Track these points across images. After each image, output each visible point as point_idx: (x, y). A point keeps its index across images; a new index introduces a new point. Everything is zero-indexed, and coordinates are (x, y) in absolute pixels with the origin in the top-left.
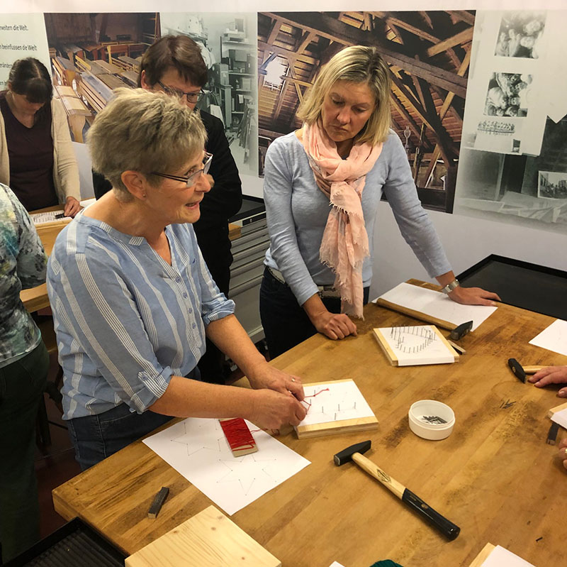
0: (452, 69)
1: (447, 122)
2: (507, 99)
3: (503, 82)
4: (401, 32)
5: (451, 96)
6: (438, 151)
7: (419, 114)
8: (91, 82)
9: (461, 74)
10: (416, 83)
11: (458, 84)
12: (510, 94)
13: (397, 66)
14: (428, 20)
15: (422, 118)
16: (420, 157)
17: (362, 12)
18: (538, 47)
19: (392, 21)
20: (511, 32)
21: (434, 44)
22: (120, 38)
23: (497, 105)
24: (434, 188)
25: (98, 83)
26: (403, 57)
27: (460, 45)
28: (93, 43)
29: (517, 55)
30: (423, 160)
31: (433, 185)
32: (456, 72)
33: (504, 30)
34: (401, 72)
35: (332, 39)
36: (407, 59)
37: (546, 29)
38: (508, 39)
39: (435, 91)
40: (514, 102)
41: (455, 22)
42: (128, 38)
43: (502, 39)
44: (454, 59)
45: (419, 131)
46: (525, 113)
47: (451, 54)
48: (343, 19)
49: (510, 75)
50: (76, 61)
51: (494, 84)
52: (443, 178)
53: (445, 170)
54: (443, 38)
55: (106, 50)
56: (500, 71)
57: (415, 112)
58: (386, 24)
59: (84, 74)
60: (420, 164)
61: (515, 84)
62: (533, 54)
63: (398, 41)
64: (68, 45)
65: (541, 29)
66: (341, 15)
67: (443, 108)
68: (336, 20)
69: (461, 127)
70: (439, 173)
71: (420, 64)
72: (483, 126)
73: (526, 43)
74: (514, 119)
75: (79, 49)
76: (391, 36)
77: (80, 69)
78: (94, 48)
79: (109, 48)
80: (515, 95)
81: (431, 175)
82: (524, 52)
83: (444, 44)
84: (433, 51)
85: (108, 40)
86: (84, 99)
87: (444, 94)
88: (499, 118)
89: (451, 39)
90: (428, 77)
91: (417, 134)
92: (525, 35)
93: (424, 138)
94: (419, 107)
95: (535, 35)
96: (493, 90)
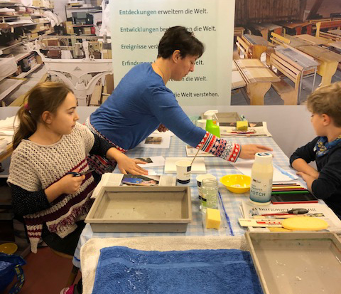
8: (287, 53)
22: (334, 16)
25: (296, 54)
50: (272, 37)
55: (315, 26)
59: (278, 47)
64: (262, 24)
75: (278, 27)
77: (274, 43)
78: (297, 25)
79: (318, 25)
85: (321, 17)
86: (273, 67)
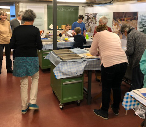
22: (129, 17)
28: (123, 18)
42: (130, 17)
59: (119, 24)
64: (117, 18)
75: (119, 19)
79: (126, 19)
85: (126, 17)
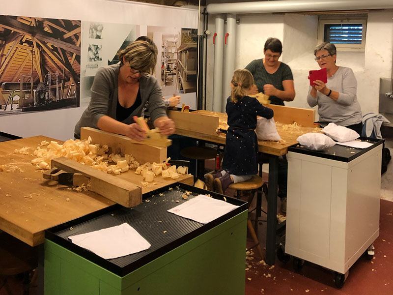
0: (74, 43)
1: (74, 66)
2: (95, 54)
3: (93, 48)
4: (51, 28)
5: (74, 55)
6: (71, 79)
7: (62, 64)
9: (78, 45)
10: (59, 50)
11: (77, 50)
12: (96, 53)
13: (51, 43)
14: (63, 23)
15: (63, 66)
16: (63, 85)
17: (30, 18)
18: (102, 35)
19: (46, 23)
20: (93, 29)
21: (66, 33)
23: (92, 57)
24: (71, 97)
26: (53, 39)
27: (76, 34)
29: (96, 38)
30: (65, 86)
31: (71, 96)
32: (76, 45)
33: (91, 29)
34: (52, 46)
35: (13, 30)
36: (55, 40)
37: (104, 29)
38: (93, 32)
39: (68, 53)
40: (97, 55)
41: (74, 25)
43: (91, 32)
44: (75, 40)
45: (62, 72)
46: (101, 59)
47: (73, 37)
48: (19, 20)
49: (95, 45)
51: (90, 49)
52: (74, 92)
53: (75, 88)
54: (70, 31)
56: (91, 44)
57: (60, 64)
58: (43, 24)
60: (64, 87)
61: (97, 49)
62: (101, 38)
63: (50, 31)
65: (103, 29)
66: (18, 18)
67: (72, 61)
68: (15, 21)
69: (80, 68)
70: (72, 90)
71: (61, 42)
72: (87, 66)
73: (99, 34)
74: (98, 62)
76: (46, 29)
80: (97, 53)
81: (70, 91)
82: (98, 37)
83: (70, 33)
84: (66, 36)
87: (72, 54)
88: (93, 62)
89: (73, 31)
90: (64, 48)
91: (61, 74)
92: (98, 31)
93: (65, 75)
94: (61, 61)
95: (101, 31)
96: (90, 51)
